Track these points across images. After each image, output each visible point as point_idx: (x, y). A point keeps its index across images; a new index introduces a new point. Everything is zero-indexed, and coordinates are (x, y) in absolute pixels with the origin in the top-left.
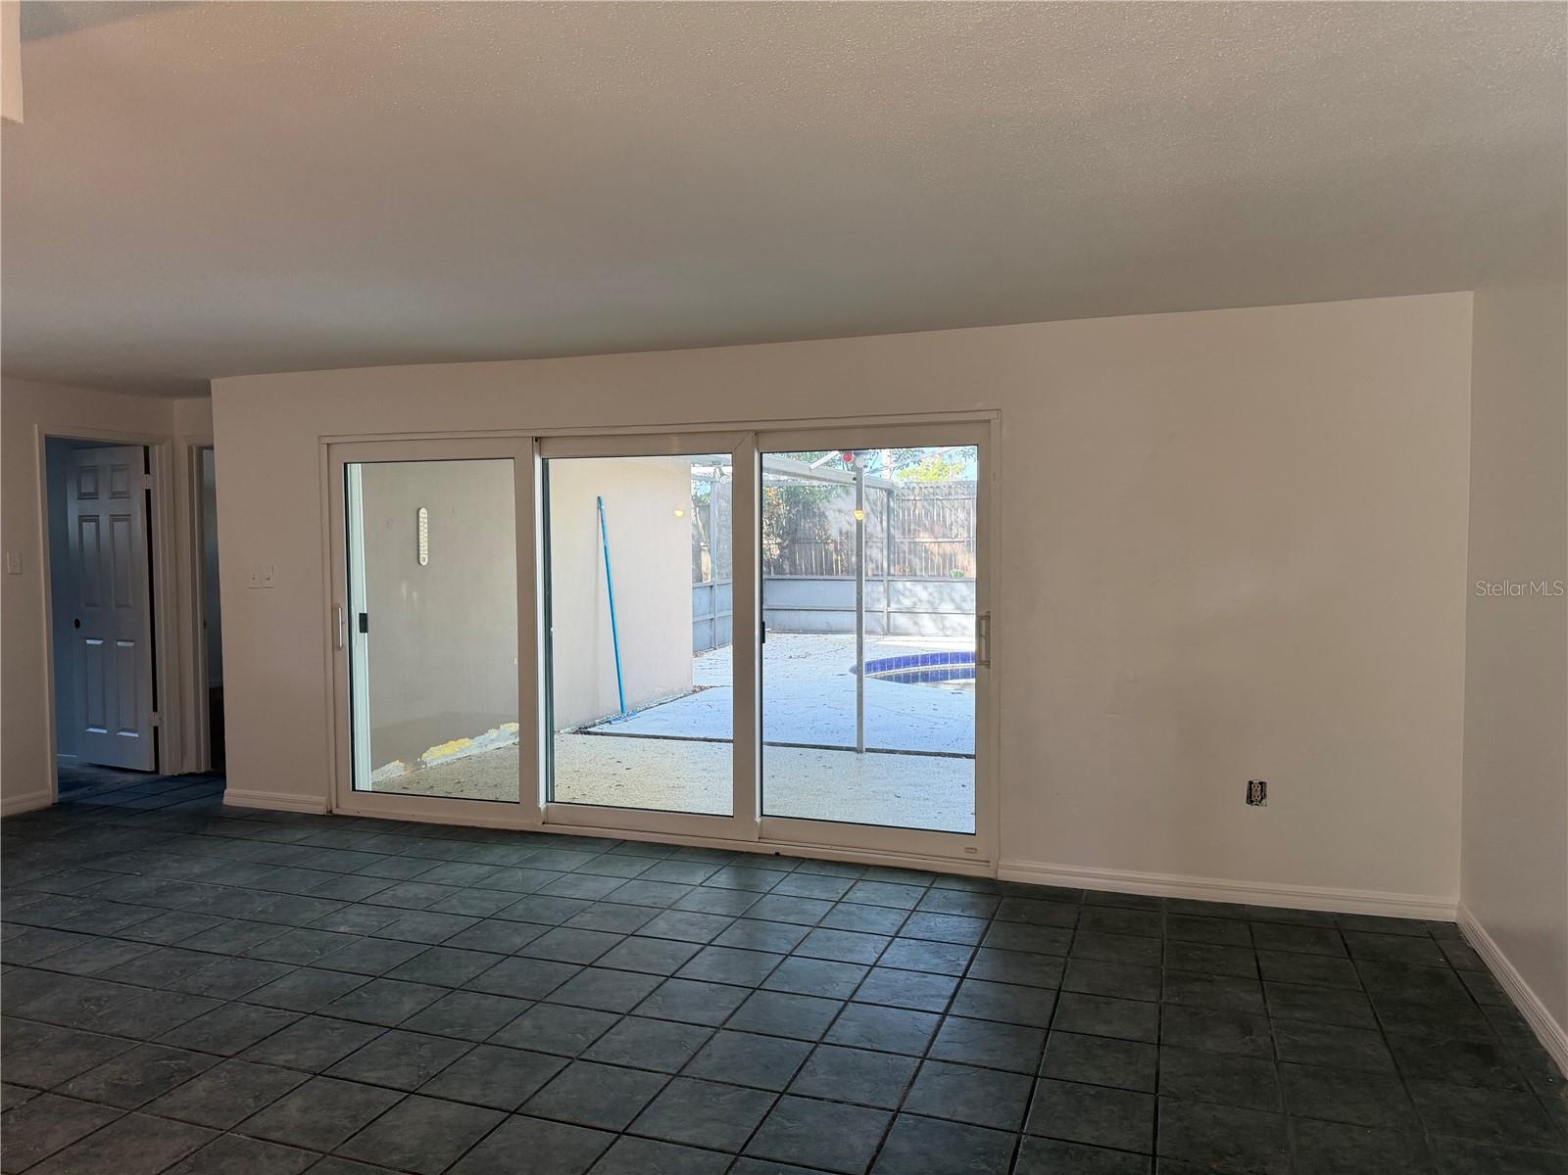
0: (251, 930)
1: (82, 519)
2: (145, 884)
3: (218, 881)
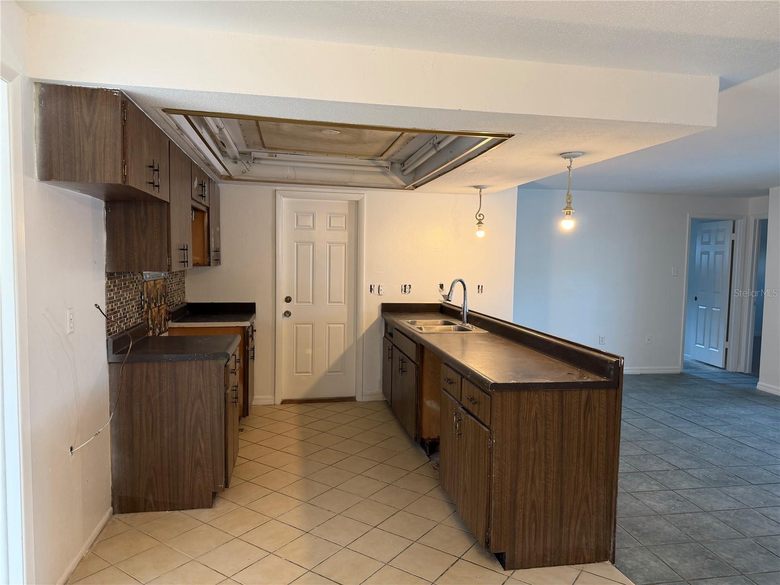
0: (767, 442)
1: (702, 253)
2: (718, 412)
3: (753, 419)
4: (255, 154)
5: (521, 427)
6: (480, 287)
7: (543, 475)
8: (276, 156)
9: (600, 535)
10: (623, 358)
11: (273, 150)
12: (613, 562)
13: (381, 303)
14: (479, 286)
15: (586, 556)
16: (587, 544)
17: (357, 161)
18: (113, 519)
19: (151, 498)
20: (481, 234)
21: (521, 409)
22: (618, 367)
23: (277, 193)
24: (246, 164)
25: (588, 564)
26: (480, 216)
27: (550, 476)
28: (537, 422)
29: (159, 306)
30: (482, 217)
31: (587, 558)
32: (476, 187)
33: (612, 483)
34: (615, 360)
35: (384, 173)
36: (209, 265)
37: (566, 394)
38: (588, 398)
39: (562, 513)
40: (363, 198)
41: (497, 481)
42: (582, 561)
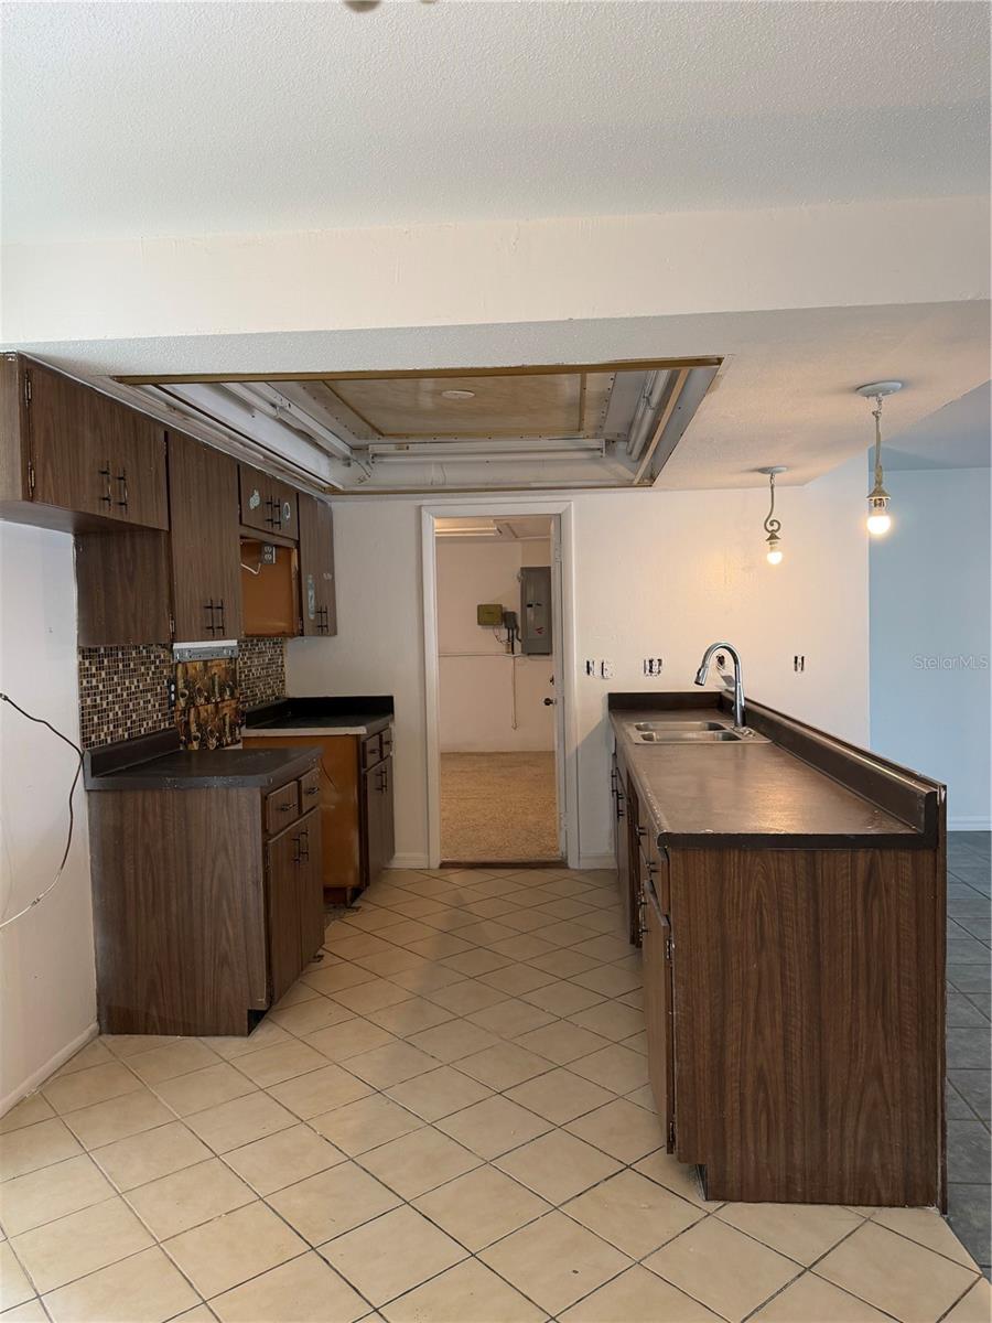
4: (375, 448)
5: (727, 921)
6: (799, 661)
7: (778, 1018)
8: (408, 448)
9: (913, 1150)
10: (945, 787)
11: (402, 437)
12: (944, 1212)
13: (607, 692)
14: (796, 658)
15: (883, 1191)
16: (883, 1166)
17: (544, 443)
18: (97, 1041)
19: (154, 1012)
20: (775, 558)
21: (727, 885)
22: (934, 807)
23: (424, 512)
24: (367, 467)
25: (887, 1208)
26: (772, 525)
27: (793, 1019)
28: (761, 914)
29: (217, 703)
30: (776, 526)
31: (885, 1195)
32: (763, 471)
33: (934, 1045)
34: (927, 792)
35: (594, 460)
36: (302, 635)
37: (823, 859)
38: (872, 870)
39: (823, 1100)
40: (568, 510)
41: (683, 1025)
42: (873, 1200)
